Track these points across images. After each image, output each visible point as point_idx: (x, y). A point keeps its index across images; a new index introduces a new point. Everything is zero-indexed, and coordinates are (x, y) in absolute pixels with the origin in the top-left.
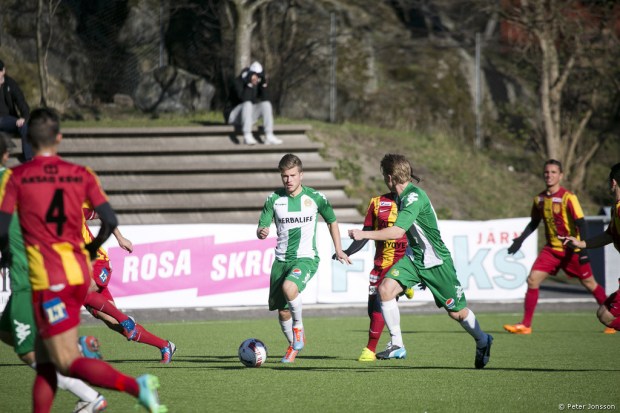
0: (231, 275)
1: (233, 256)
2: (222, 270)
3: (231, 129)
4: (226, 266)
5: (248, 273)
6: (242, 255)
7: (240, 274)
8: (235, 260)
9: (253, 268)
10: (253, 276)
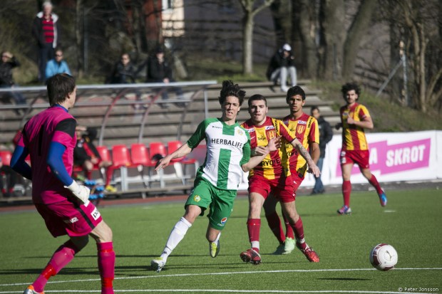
0: (396, 164)
1: (397, 151)
2: (391, 160)
3: (272, 83)
4: (394, 157)
5: (404, 162)
6: (401, 151)
7: (400, 163)
8: (398, 153)
9: (406, 159)
10: (406, 163)
